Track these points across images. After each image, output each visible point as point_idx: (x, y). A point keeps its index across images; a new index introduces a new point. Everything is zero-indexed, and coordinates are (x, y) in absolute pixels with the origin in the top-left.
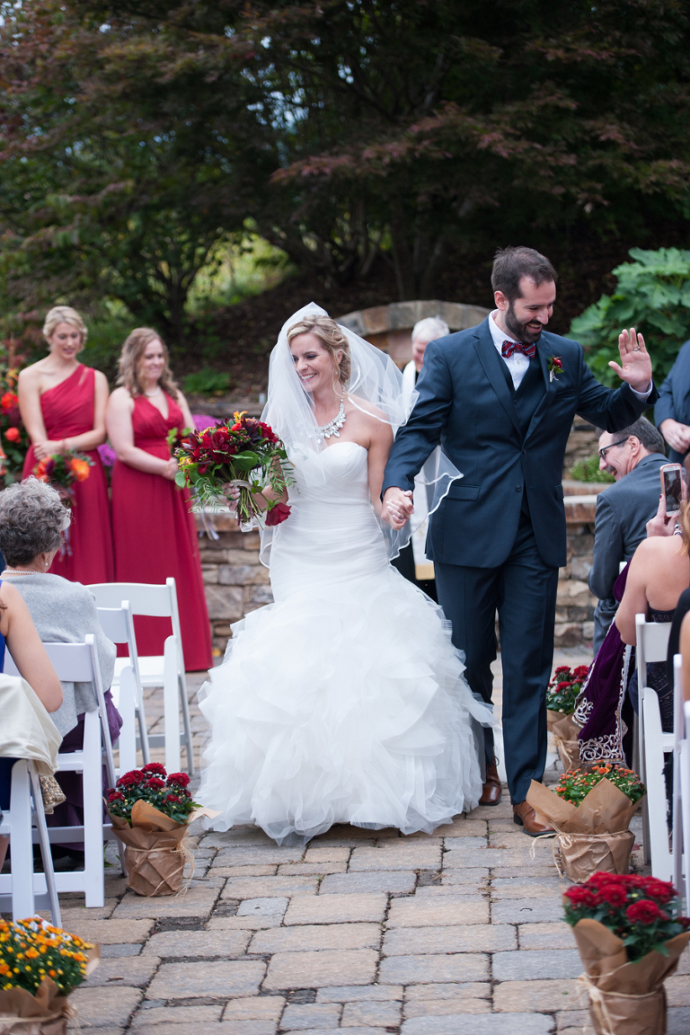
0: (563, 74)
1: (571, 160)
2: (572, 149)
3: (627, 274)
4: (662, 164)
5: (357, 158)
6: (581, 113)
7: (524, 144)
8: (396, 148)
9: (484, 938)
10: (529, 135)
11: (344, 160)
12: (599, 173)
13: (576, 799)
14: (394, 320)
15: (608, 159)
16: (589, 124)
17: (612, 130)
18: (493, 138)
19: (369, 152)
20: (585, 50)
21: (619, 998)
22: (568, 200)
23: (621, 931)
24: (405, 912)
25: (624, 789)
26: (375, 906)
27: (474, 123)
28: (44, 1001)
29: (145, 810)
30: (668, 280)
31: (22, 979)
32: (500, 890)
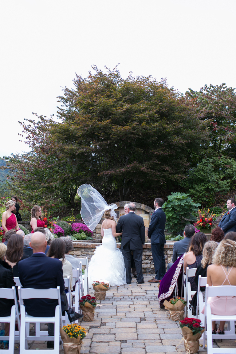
0: (158, 157)
1: (159, 174)
2: (159, 171)
3: (170, 197)
4: (177, 175)
5: (115, 171)
6: (161, 164)
7: (150, 170)
8: (123, 170)
9: (158, 331)
10: (150, 168)
11: (113, 172)
12: (164, 176)
13: (174, 304)
14: (121, 205)
15: (166, 174)
16: (162, 167)
17: (167, 168)
18: (143, 168)
19: (118, 170)
20: (162, 153)
21: (191, 342)
22: (158, 181)
23: (192, 329)
24: (140, 326)
25: (183, 302)
26: (134, 325)
27: (140, 165)
28: (79, 340)
29: (87, 304)
30: (179, 199)
31: (74, 336)
32: (158, 322)
